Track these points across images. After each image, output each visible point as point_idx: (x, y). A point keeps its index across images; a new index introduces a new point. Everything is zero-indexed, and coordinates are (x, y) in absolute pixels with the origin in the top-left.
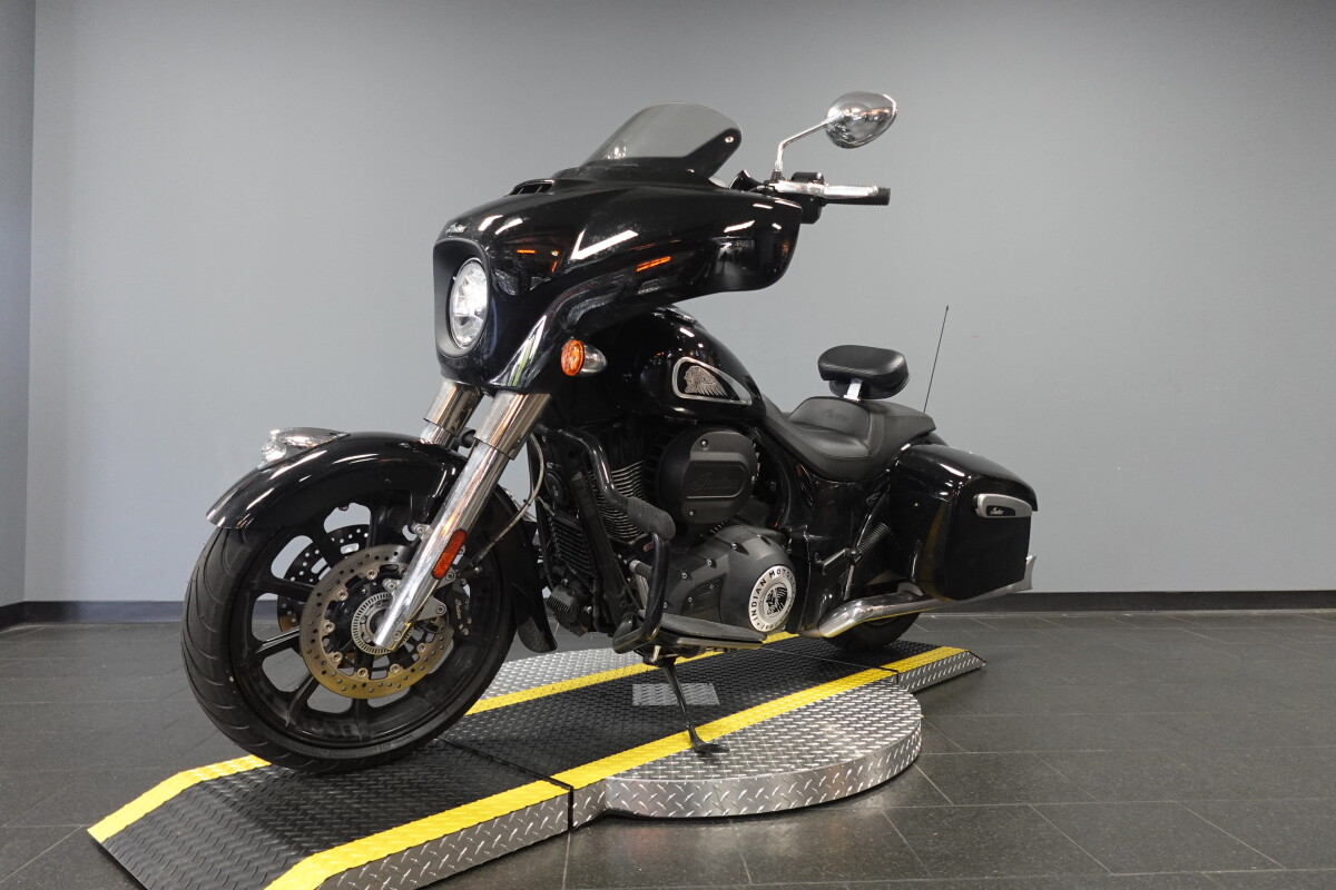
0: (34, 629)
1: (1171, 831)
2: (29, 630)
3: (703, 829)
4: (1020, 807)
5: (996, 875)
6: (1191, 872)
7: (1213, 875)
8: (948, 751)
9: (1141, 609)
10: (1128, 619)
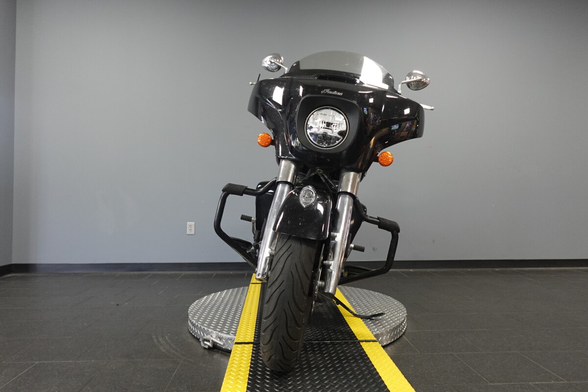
2: (14, 276)
4: (449, 355)
6: (524, 383)
7: (534, 384)
9: (503, 267)
10: (497, 272)
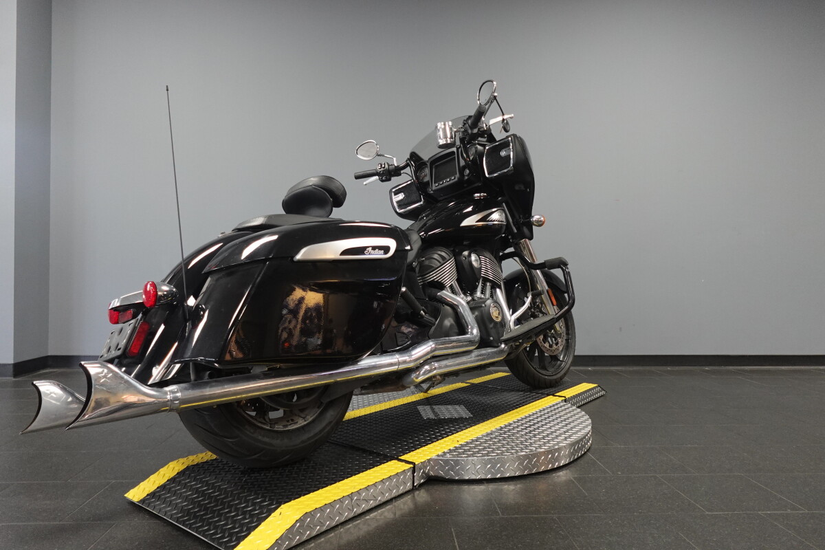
0: (54, 372)
1: (739, 490)
2: (51, 372)
3: (466, 487)
4: (651, 477)
5: (641, 513)
6: (752, 512)
7: (765, 514)
8: (606, 445)
9: (715, 365)
10: (707, 371)
